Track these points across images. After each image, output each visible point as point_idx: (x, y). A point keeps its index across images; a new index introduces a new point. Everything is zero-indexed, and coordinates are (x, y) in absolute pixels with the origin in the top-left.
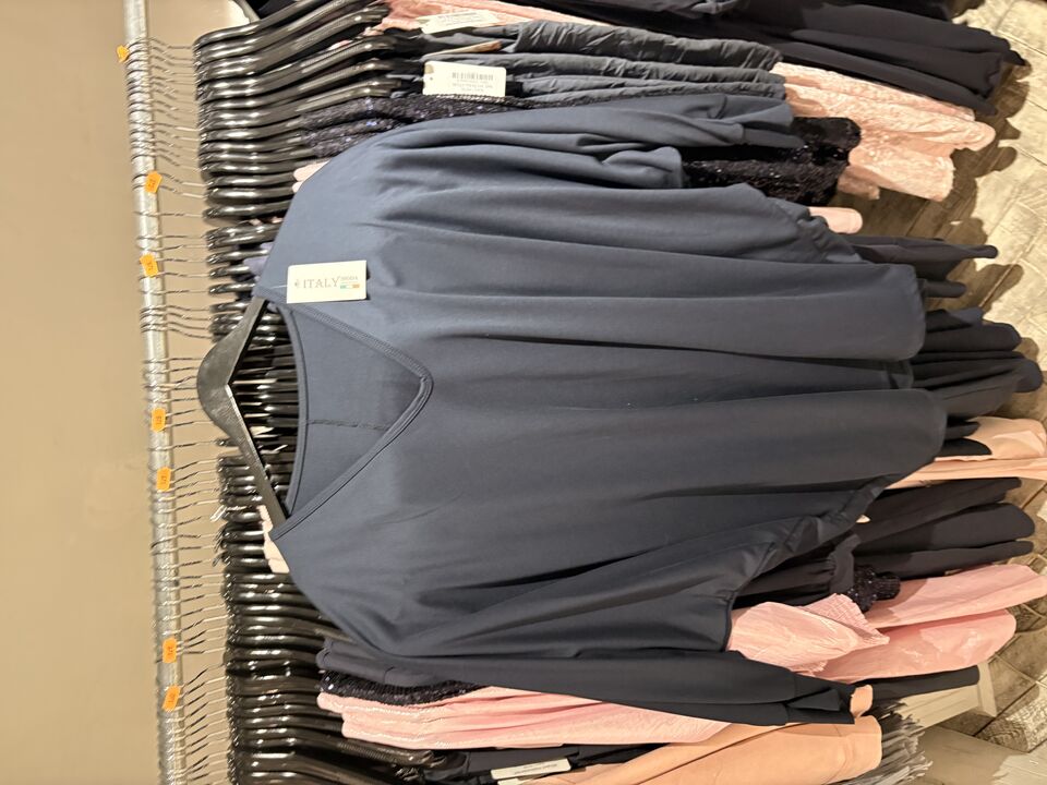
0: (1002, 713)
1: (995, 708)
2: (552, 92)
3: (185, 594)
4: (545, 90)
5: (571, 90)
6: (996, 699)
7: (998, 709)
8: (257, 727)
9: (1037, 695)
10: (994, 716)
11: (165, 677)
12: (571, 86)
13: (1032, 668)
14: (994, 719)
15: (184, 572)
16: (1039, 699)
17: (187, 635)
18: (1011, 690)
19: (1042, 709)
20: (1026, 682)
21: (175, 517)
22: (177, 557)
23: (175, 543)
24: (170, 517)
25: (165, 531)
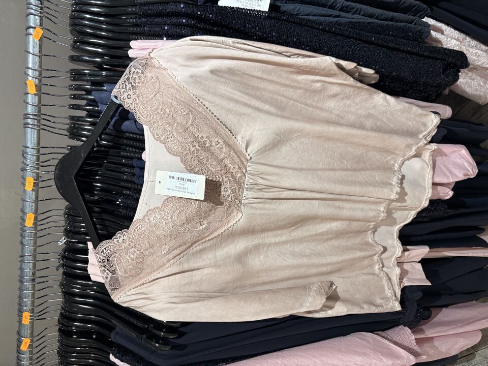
11: (23, 332)
17: (37, 310)
21: (35, 243)
22: (34, 266)
23: (35, 257)
24: (32, 242)
25: (28, 249)
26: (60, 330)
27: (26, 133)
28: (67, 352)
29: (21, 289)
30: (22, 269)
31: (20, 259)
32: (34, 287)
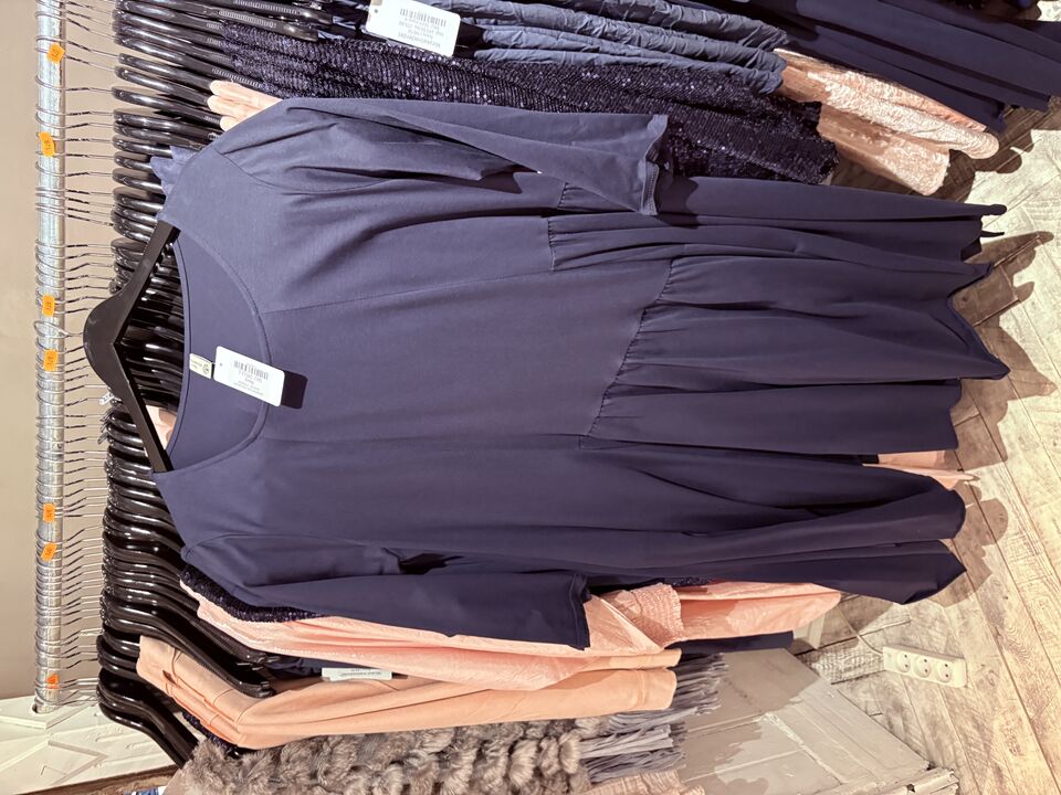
0: (822, 648)
1: (819, 641)
2: (514, 47)
3: (67, 467)
4: (505, 43)
5: (536, 48)
6: (823, 635)
7: (821, 643)
8: (127, 586)
9: (854, 646)
10: (816, 647)
11: (45, 532)
12: (537, 43)
13: (860, 624)
14: (814, 650)
15: (68, 448)
16: (856, 649)
17: (67, 502)
18: (837, 634)
19: (855, 657)
20: (850, 632)
21: (62, 399)
22: (62, 434)
23: (61, 422)
24: (56, 397)
25: (51, 410)
26: (106, 535)
27: (40, 219)
28: (116, 569)
29: (40, 469)
30: (40, 437)
31: (38, 421)
32: (61, 467)
